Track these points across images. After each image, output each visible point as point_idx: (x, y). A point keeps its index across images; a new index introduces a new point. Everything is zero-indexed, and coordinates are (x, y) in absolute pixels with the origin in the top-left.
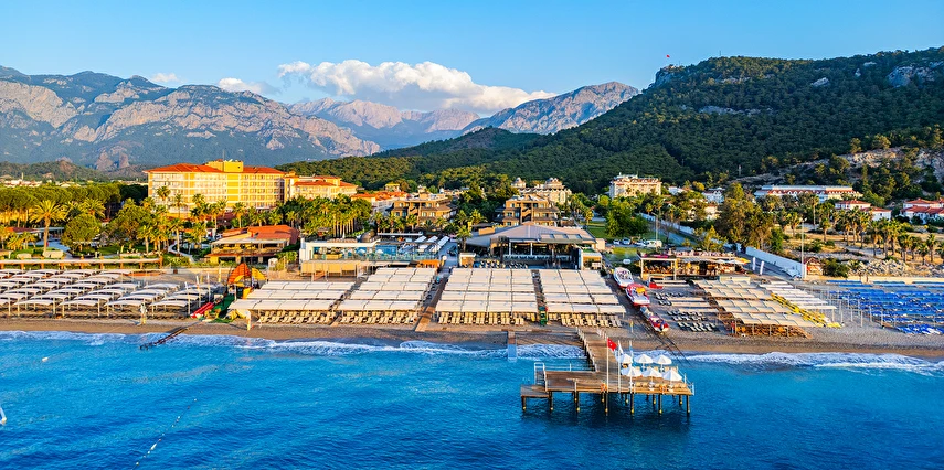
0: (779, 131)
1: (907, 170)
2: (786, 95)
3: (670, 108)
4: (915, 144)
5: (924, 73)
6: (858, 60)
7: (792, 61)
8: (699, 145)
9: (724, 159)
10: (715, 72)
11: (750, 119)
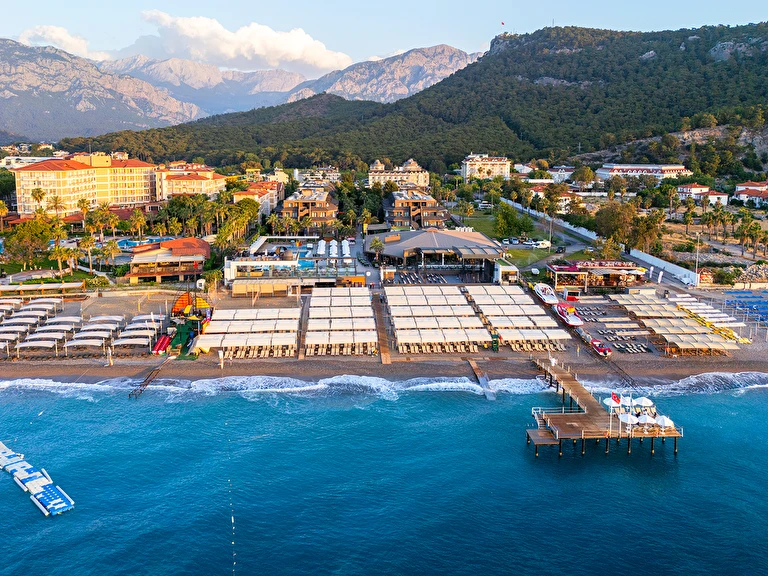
0: (611, 105)
1: (731, 148)
2: (617, 67)
3: (507, 79)
4: (739, 123)
5: (743, 48)
6: (684, 34)
7: (622, 33)
8: (536, 117)
9: (561, 134)
10: (550, 43)
11: (583, 91)
